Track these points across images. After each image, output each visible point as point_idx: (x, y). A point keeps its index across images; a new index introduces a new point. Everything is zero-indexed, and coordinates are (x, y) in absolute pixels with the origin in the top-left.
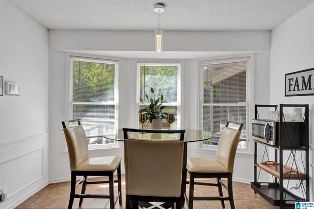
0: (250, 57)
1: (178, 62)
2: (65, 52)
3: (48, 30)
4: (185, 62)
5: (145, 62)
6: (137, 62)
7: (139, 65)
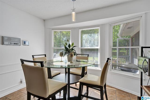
0: (141, 17)
1: (98, 26)
2: (50, 28)
3: (44, 20)
4: (102, 26)
5: (82, 29)
6: (79, 29)
7: (80, 30)
